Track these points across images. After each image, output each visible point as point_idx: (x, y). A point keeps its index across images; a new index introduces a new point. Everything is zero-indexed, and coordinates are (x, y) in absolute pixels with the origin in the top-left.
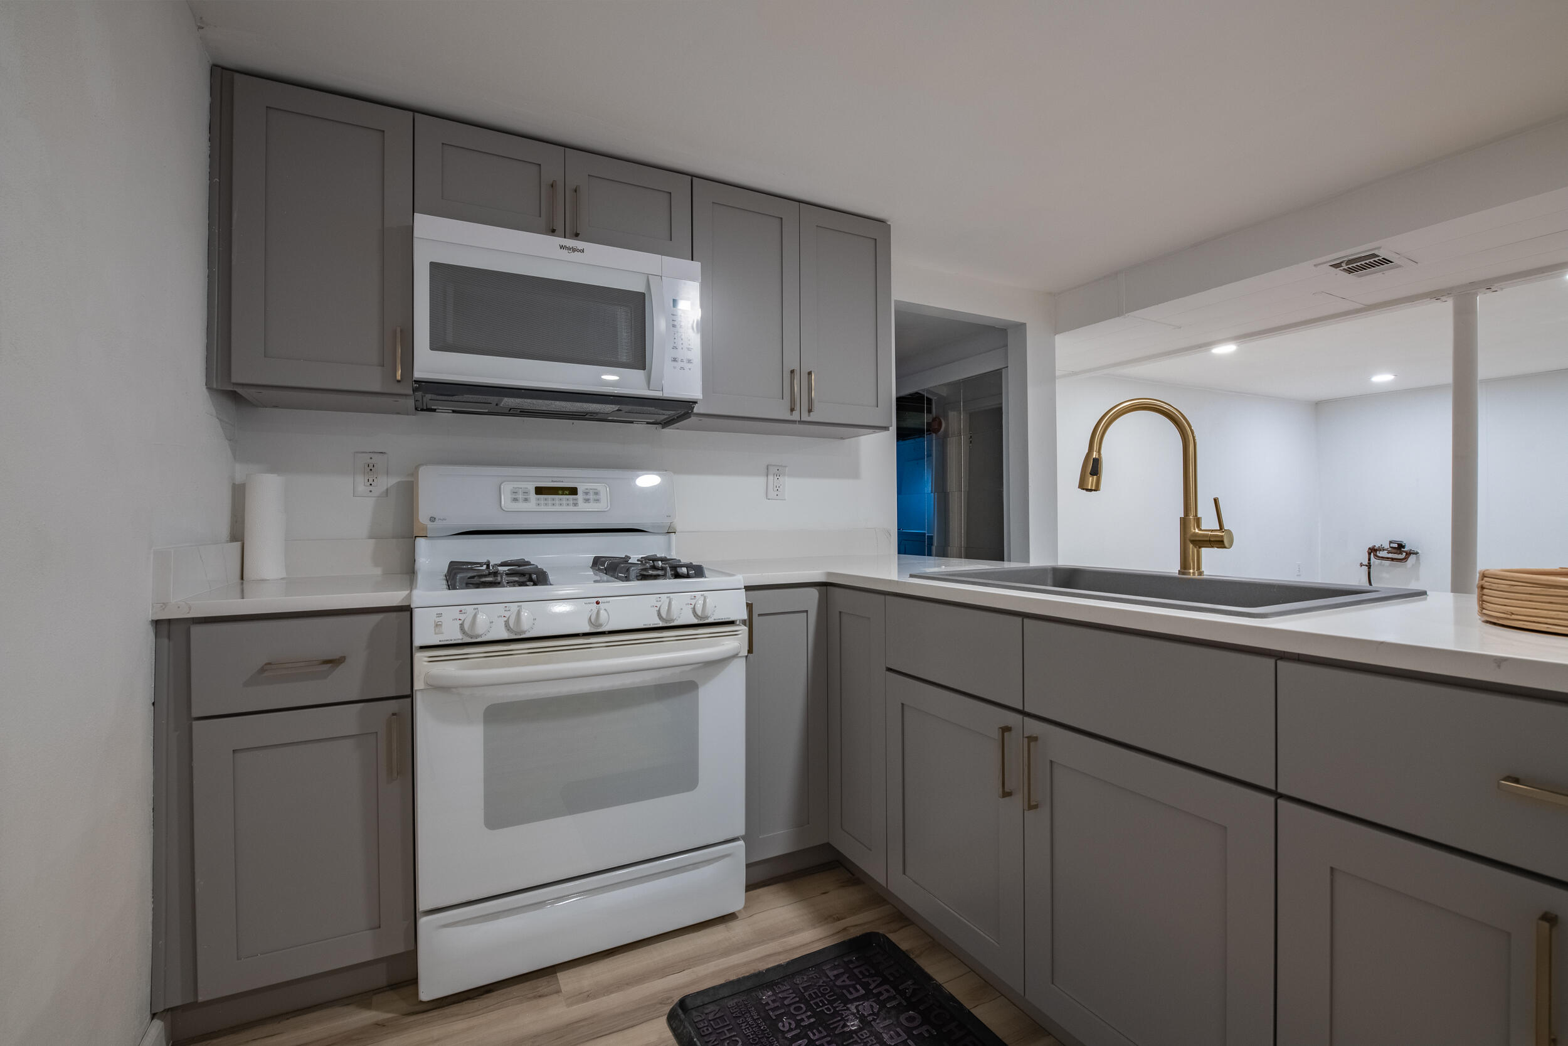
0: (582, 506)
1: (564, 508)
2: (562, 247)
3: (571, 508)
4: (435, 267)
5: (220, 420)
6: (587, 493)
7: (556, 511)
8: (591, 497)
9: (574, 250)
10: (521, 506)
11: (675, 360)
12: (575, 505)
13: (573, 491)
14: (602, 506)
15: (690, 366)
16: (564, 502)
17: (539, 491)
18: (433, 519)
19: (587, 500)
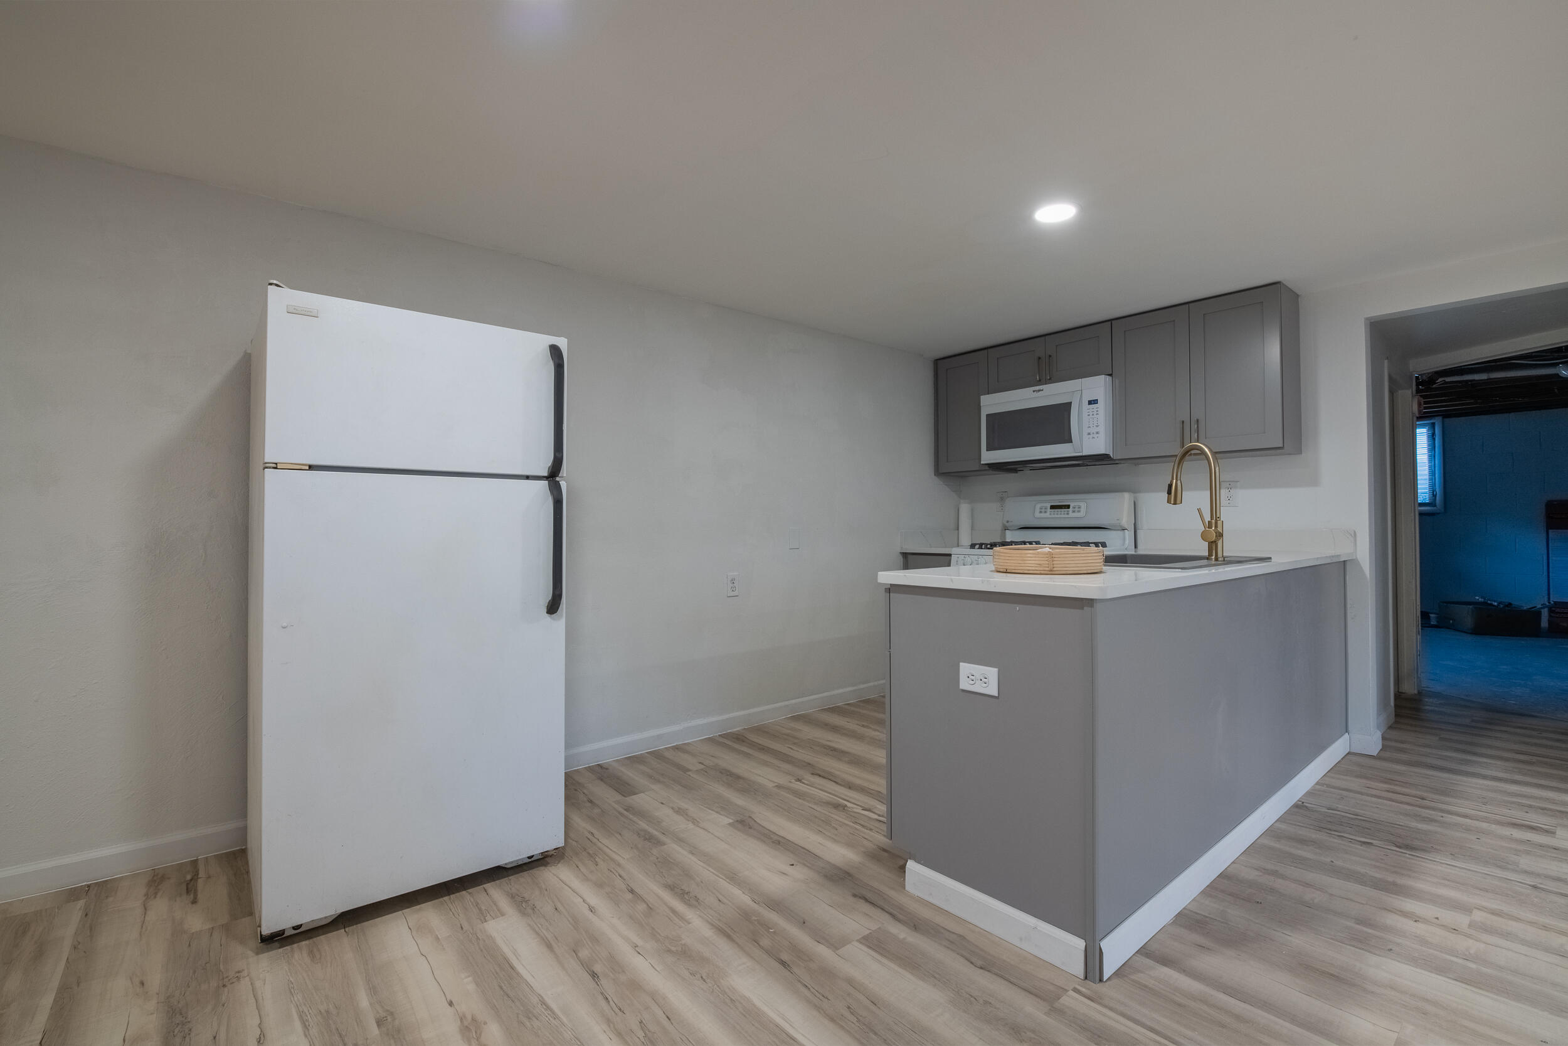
0: (1071, 515)
1: (1062, 516)
2: (1034, 391)
3: (1067, 516)
4: (988, 416)
5: (946, 485)
6: (1074, 508)
7: (1060, 518)
8: (1076, 509)
9: (1039, 391)
10: (1043, 515)
11: (1089, 434)
12: (1068, 514)
13: (1068, 507)
14: (1082, 514)
15: (1097, 435)
16: (1063, 513)
17: (1052, 507)
18: (1008, 522)
19: (1074, 512)
